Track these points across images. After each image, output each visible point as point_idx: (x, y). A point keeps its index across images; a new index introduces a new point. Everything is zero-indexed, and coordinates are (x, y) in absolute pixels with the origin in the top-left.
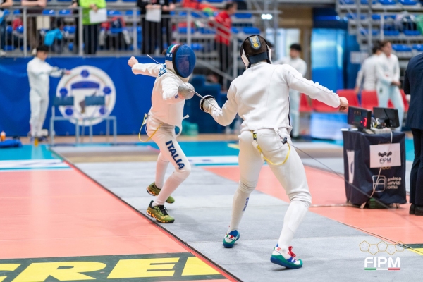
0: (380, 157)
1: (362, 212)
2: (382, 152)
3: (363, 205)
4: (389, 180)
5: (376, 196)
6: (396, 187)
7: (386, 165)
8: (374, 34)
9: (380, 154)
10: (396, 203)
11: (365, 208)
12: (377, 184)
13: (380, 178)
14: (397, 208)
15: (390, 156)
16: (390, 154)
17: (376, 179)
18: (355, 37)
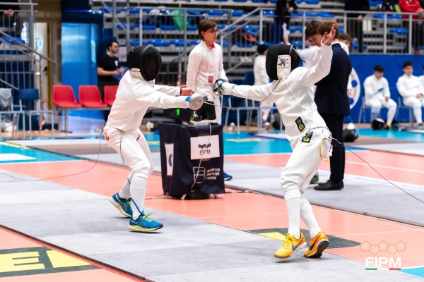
0: (201, 149)
1: (183, 203)
2: (202, 144)
3: (184, 196)
4: (208, 171)
5: (197, 187)
6: (215, 178)
7: (206, 156)
8: (132, 28)
9: (200, 146)
10: (214, 193)
11: (186, 199)
12: (197, 175)
13: (200, 169)
14: (216, 198)
15: (209, 148)
16: (209, 145)
17: (196, 170)
18: (110, 31)
